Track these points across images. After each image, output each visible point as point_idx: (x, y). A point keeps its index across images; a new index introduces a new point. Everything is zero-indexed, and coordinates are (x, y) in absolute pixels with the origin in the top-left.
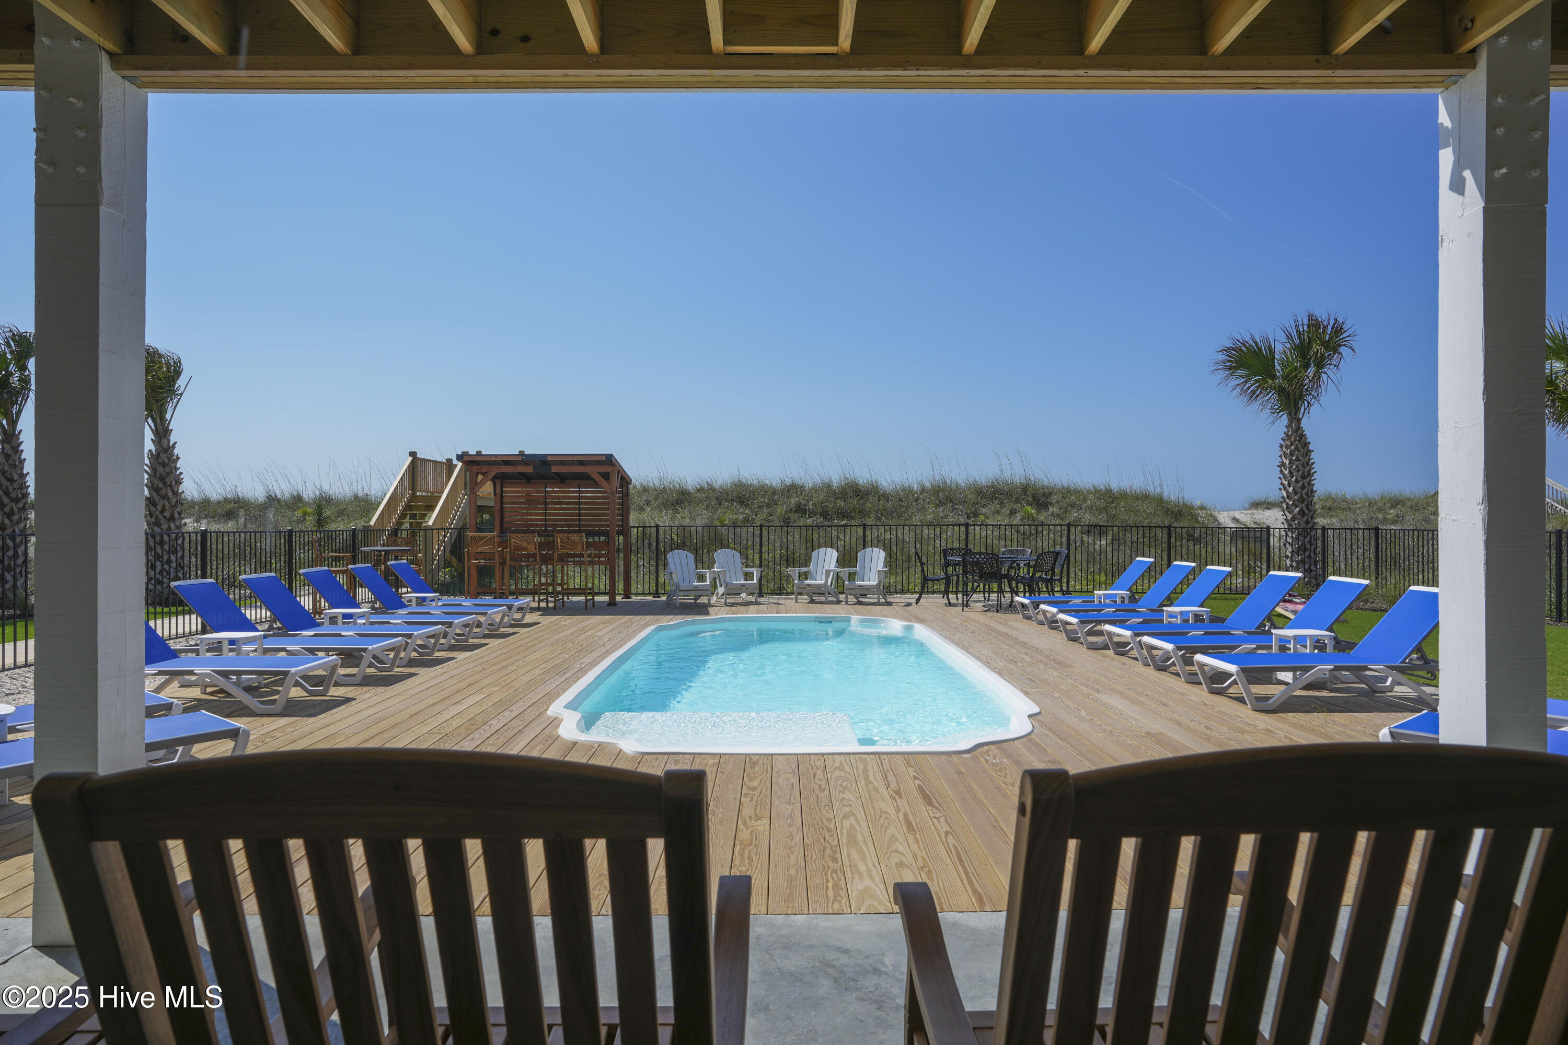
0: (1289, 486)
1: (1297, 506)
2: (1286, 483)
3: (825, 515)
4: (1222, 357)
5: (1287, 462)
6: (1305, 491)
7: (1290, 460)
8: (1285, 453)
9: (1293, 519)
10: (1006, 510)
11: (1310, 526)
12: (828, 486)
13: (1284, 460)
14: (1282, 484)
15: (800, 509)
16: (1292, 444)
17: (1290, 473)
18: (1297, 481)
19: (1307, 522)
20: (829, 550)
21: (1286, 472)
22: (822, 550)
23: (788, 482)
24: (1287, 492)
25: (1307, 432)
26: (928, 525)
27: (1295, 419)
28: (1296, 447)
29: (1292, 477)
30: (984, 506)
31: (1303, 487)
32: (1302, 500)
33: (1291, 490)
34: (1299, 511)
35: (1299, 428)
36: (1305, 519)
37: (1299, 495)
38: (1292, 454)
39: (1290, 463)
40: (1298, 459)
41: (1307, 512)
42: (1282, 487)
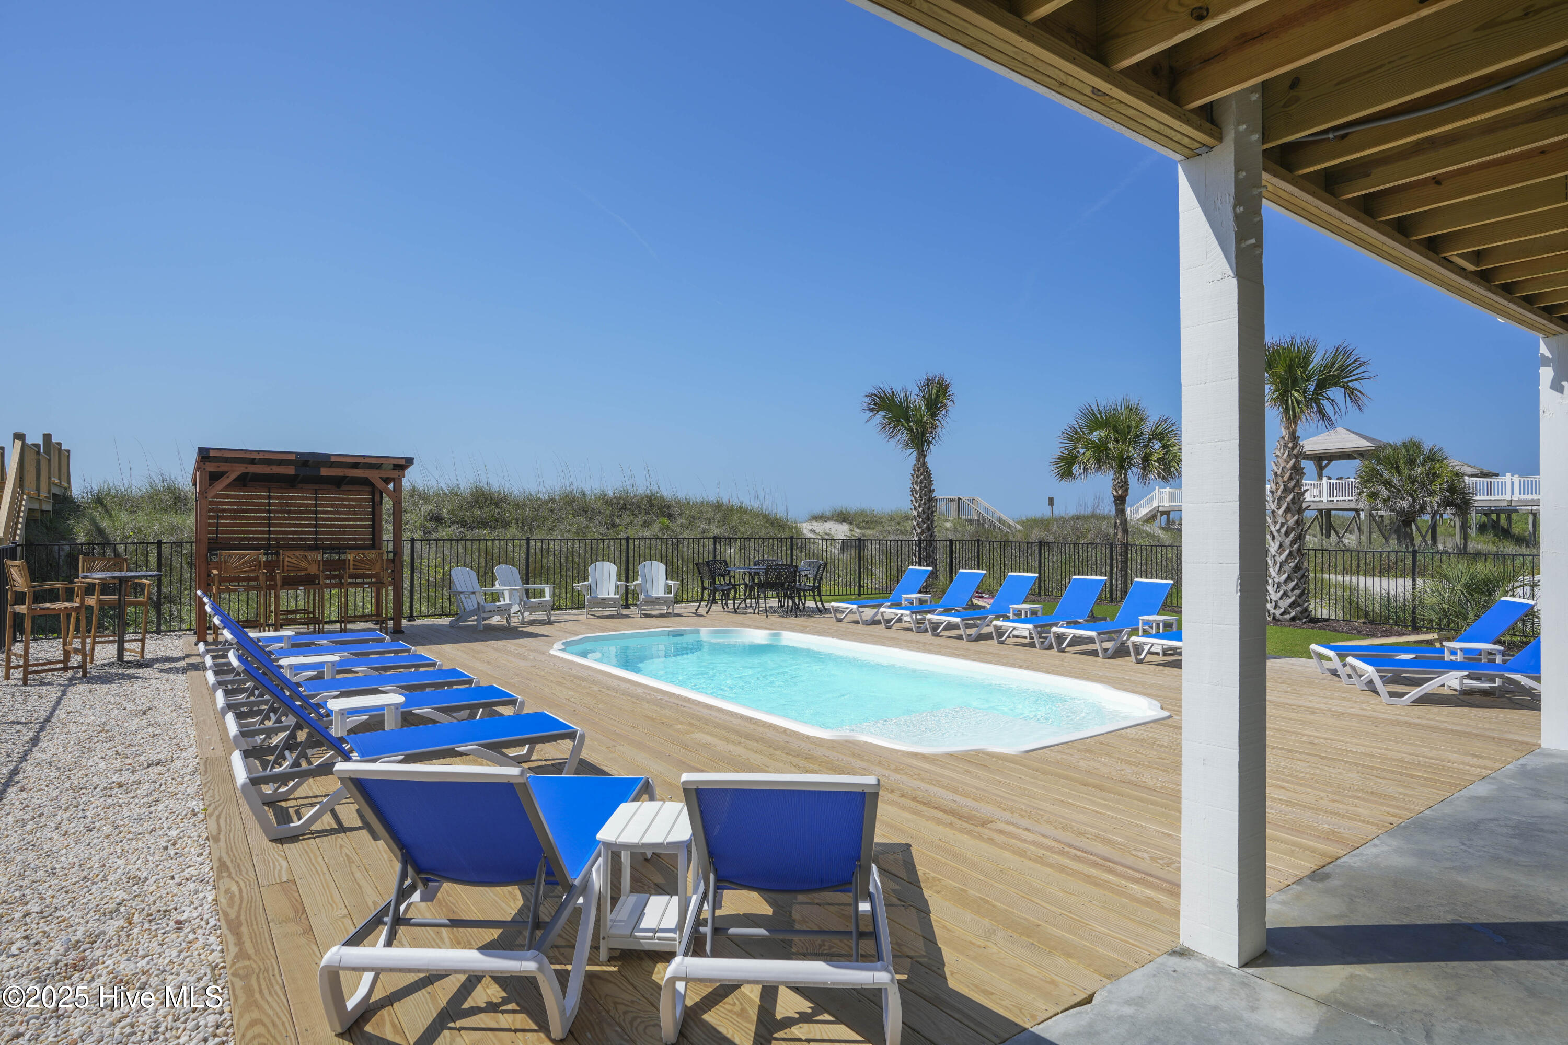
0: (919, 507)
1: (924, 523)
2: (917, 505)
3: (463, 524)
4: (868, 400)
5: (918, 488)
6: (930, 512)
7: (921, 487)
8: (916, 482)
9: (922, 533)
10: (640, 520)
11: (932, 538)
12: (455, 493)
13: (915, 487)
14: (914, 505)
15: (436, 519)
16: (921, 475)
17: (920, 496)
18: (925, 504)
19: (931, 536)
20: (604, 564)
21: (917, 496)
22: (597, 564)
24: (918, 512)
25: (929, 465)
27: (922, 455)
28: (924, 477)
29: (921, 500)
30: (618, 517)
31: (929, 509)
32: (928, 518)
33: (920, 510)
34: (926, 527)
35: (924, 464)
36: (929, 533)
37: (926, 514)
38: (921, 483)
39: (920, 489)
40: (925, 487)
41: (931, 527)
42: (913, 508)
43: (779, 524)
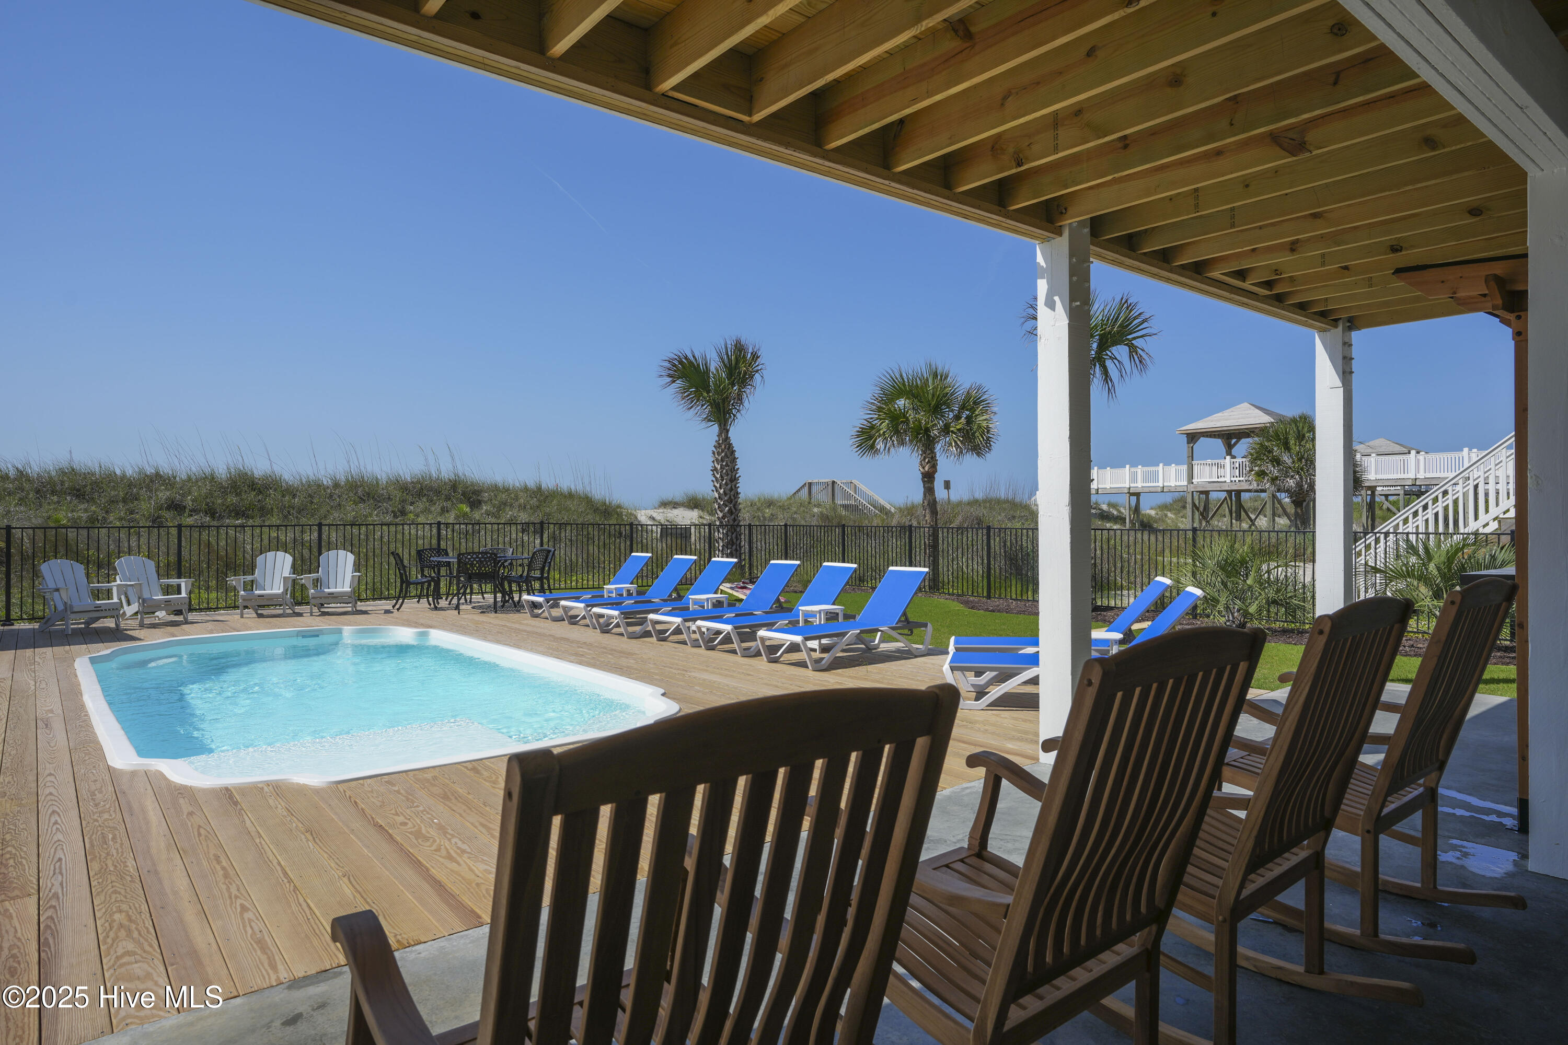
0: (721, 488)
1: (726, 506)
2: (718, 486)
3: (211, 512)
4: (667, 365)
5: (719, 467)
6: (732, 493)
7: (721, 465)
8: (717, 460)
9: (724, 517)
10: (436, 508)
11: (736, 523)
12: (211, 478)
13: (716, 465)
14: (715, 486)
15: (176, 507)
16: (722, 451)
17: (721, 476)
18: (726, 484)
19: (734, 520)
20: (280, 554)
21: (718, 476)
22: (270, 555)
23: (150, 471)
24: (719, 494)
25: (733, 441)
26: (352, 525)
27: (724, 429)
28: (726, 455)
29: (723, 480)
30: (412, 504)
31: (731, 490)
32: (730, 501)
33: (722, 491)
34: (729, 510)
35: (727, 439)
36: (733, 516)
37: (728, 496)
38: (722, 460)
39: (721, 468)
40: (727, 465)
41: (734, 511)
42: (714, 489)
43: (607, 511)
